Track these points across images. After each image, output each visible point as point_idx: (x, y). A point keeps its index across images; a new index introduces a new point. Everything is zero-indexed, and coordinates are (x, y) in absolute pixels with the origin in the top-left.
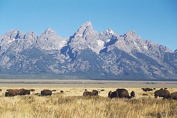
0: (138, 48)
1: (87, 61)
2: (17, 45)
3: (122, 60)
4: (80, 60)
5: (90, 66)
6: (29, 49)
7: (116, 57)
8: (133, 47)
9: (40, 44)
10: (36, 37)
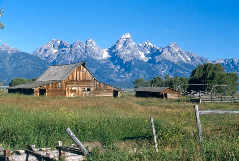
0: (183, 59)
1: (144, 71)
2: (68, 55)
3: (176, 70)
4: (137, 70)
5: (149, 76)
6: (84, 58)
7: (167, 67)
8: (178, 59)
9: (90, 53)
10: (84, 47)
